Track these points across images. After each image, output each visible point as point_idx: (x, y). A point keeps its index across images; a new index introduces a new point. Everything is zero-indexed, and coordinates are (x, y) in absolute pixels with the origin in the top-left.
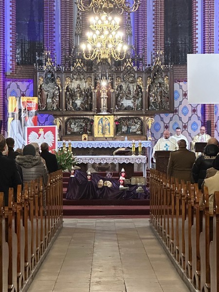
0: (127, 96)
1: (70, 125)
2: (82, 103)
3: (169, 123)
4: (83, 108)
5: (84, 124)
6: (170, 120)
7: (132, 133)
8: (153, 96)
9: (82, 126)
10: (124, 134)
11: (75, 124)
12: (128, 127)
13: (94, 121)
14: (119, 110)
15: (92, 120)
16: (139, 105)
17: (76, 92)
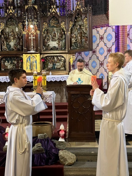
0: (52, 38)
1: (4, 63)
2: (15, 45)
3: (88, 62)
4: (16, 48)
5: (16, 62)
6: (90, 60)
7: (57, 69)
8: (74, 38)
9: (14, 63)
10: (49, 70)
11: (8, 62)
12: (53, 64)
13: (23, 58)
14: (46, 50)
15: (21, 58)
16: (62, 46)
17: (10, 35)
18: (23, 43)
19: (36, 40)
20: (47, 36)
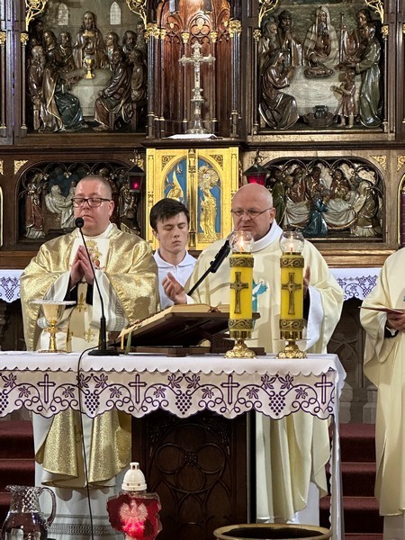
13: (144, 172)
14: (275, 126)
15: (137, 169)
16: (365, 104)
17: (78, 47)
18: (144, 87)
19: (217, 72)
20: (280, 48)
